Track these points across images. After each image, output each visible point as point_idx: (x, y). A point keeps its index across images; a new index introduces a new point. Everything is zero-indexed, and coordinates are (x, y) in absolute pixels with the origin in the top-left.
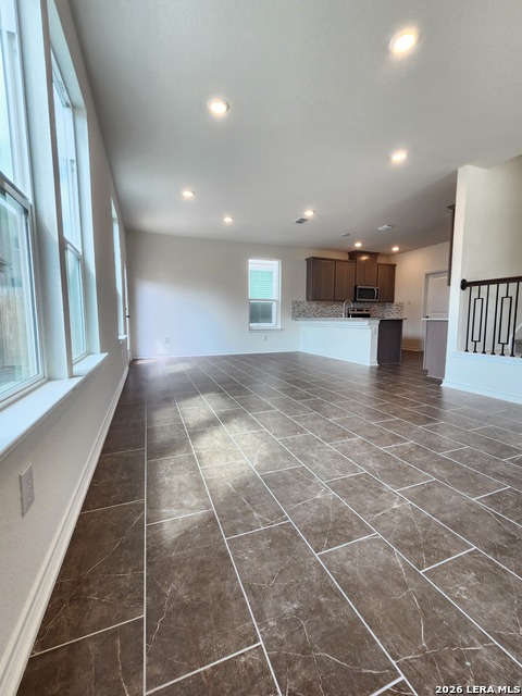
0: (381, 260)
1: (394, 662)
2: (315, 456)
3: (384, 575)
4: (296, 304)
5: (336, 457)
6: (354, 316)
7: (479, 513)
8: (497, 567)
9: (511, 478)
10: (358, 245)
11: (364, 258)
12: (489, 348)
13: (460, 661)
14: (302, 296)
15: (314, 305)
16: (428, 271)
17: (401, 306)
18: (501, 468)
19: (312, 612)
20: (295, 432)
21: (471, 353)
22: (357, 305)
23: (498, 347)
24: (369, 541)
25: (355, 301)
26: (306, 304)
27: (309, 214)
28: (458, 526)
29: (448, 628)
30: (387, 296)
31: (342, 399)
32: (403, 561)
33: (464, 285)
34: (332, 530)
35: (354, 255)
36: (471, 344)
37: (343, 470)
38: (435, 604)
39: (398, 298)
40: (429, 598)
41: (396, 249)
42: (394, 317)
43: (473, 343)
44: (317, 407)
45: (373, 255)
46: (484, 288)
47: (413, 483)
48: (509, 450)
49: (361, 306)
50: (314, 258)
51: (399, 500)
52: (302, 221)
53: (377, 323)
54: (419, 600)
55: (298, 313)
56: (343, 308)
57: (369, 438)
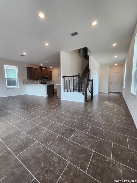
0: (48, 70)
1: (33, 176)
2: (24, 125)
3: (36, 153)
4: (25, 80)
5: (30, 123)
6: (41, 84)
7: (62, 127)
8: (62, 137)
9: (69, 117)
10: (41, 65)
11: (44, 69)
12: (68, 91)
13: (50, 165)
14: (26, 78)
15: (30, 81)
16: (58, 73)
17: (53, 81)
18: (68, 115)
19: (9, 177)
20: (19, 120)
21: (65, 92)
22: (42, 81)
23: (70, 90)
24: (34, 145)
25: (42, 80)
26: (27, 80)
27: (25, 54)
28: (57, 132)
29: (49, 158)
30: (50, 79)
31: (36, 106)
32: (42, 146)
33: (63, 77)
34: (24, 146)
35: (41, 67)
36: (65, 90)
37: (31, 127)
38: (48, 153)
39: (53, 79)
40: (46, 152)
41: (51, 67)
42: (52, 84)
43: (66, 90)
44: (28, 110)
45: (46, 68)
46: (66, 78)
47: (49, 124)
48: (70, 111)
49: (44, 81)
50: (29, 67)
51: (45, 130)
52: (23, 55)
53: (47, 85)
54: (44, 154)
55: (25, 83)
56: (38, 82)
57: (41, 116)
